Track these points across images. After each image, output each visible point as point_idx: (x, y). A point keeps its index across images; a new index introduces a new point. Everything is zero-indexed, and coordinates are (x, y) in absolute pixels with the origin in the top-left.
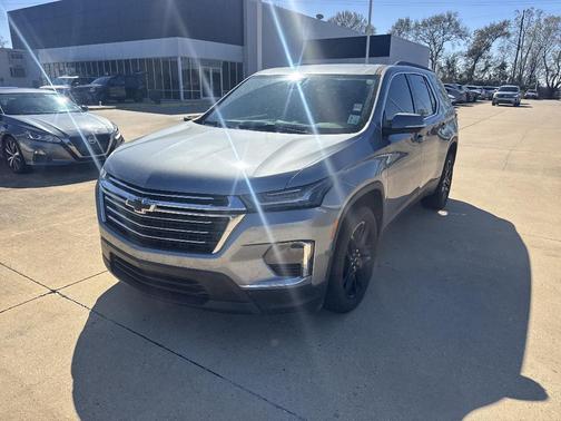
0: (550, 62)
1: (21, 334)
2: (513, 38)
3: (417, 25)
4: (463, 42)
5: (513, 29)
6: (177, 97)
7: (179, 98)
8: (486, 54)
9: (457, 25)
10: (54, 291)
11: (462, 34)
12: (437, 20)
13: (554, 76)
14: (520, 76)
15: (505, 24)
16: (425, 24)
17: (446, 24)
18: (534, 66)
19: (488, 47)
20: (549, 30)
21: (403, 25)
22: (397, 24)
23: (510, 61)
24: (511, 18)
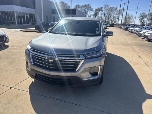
0: (112, 18)
1: (10, 103)
2: (104, 11)
3: (81, 7)
4: (92, 12)
5: (103, 9)
6: (15, 23)
7: (16, 24)
8: (97, 15)
9: (91, 7)
10: (12, 88)
11: (92, 10)
12: (86, 6)
13: (113, 21)
14: (106, 21)
15: (102, 8)
16: (83, 7)
17: (88, 7)
18: (108, 18)
19: (98, 13)
20: (111, 10)
21: (77, 6)
22: (76, 6)
23: (103, 17)
24: (103, 7)
